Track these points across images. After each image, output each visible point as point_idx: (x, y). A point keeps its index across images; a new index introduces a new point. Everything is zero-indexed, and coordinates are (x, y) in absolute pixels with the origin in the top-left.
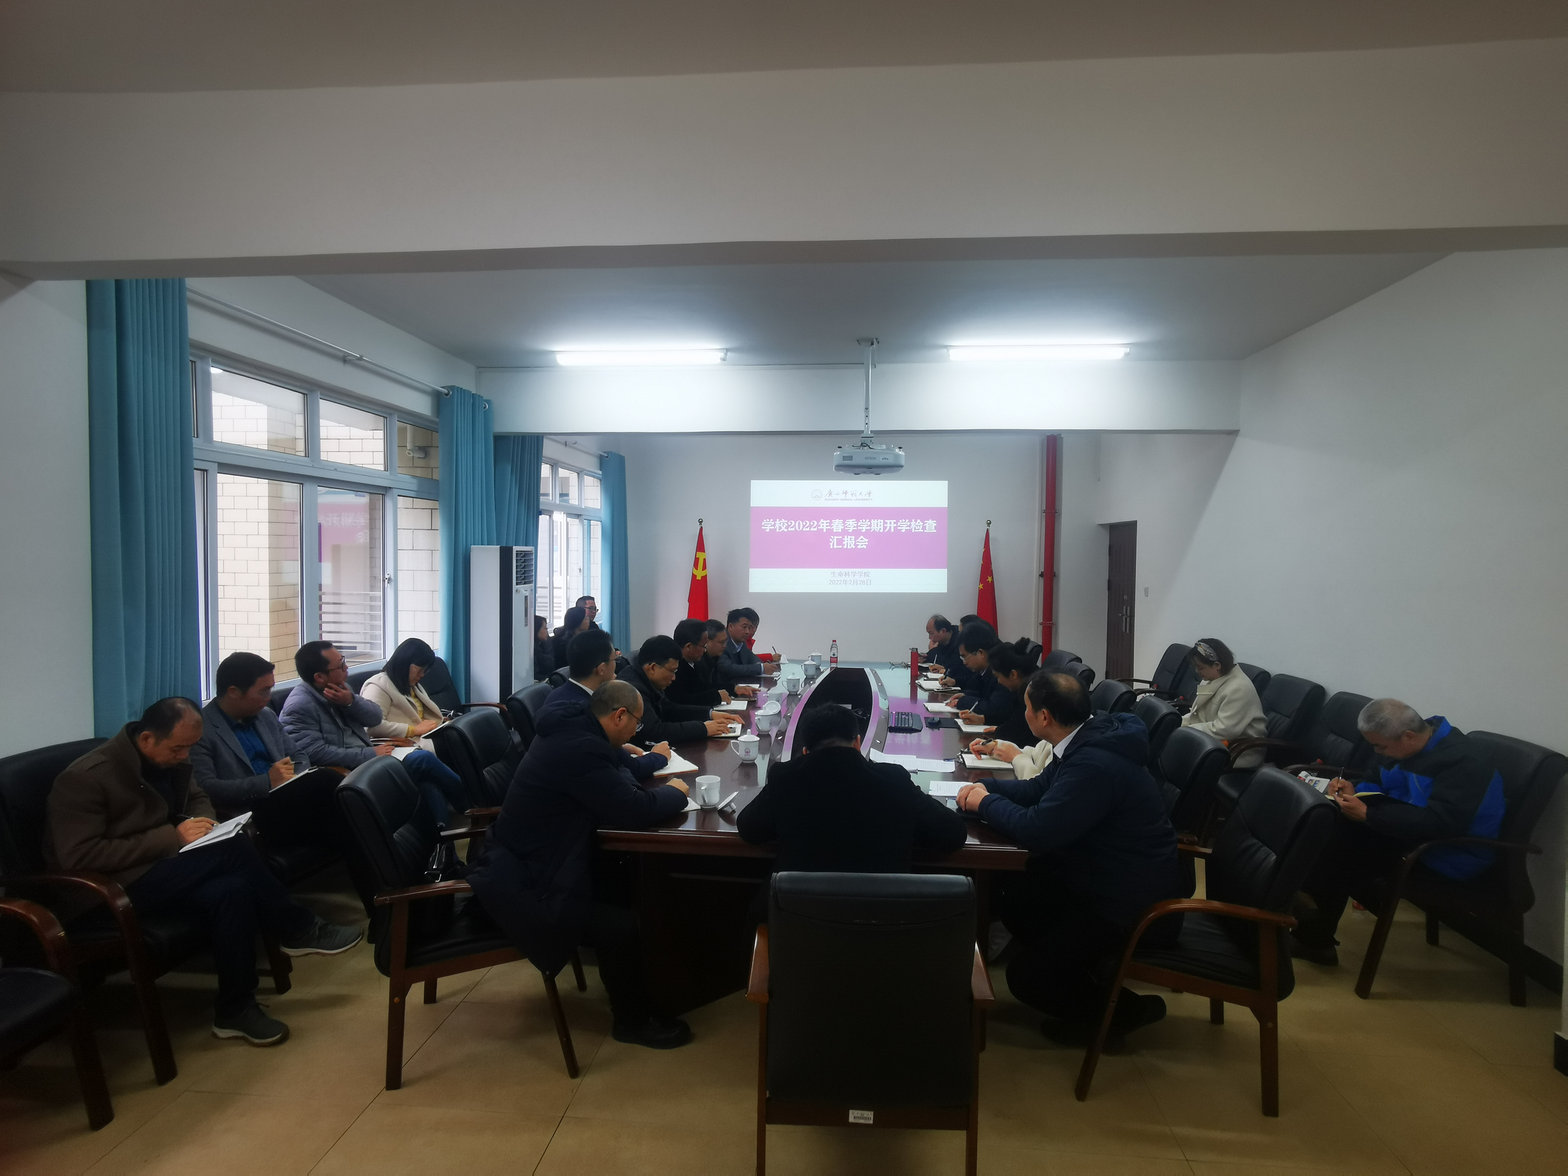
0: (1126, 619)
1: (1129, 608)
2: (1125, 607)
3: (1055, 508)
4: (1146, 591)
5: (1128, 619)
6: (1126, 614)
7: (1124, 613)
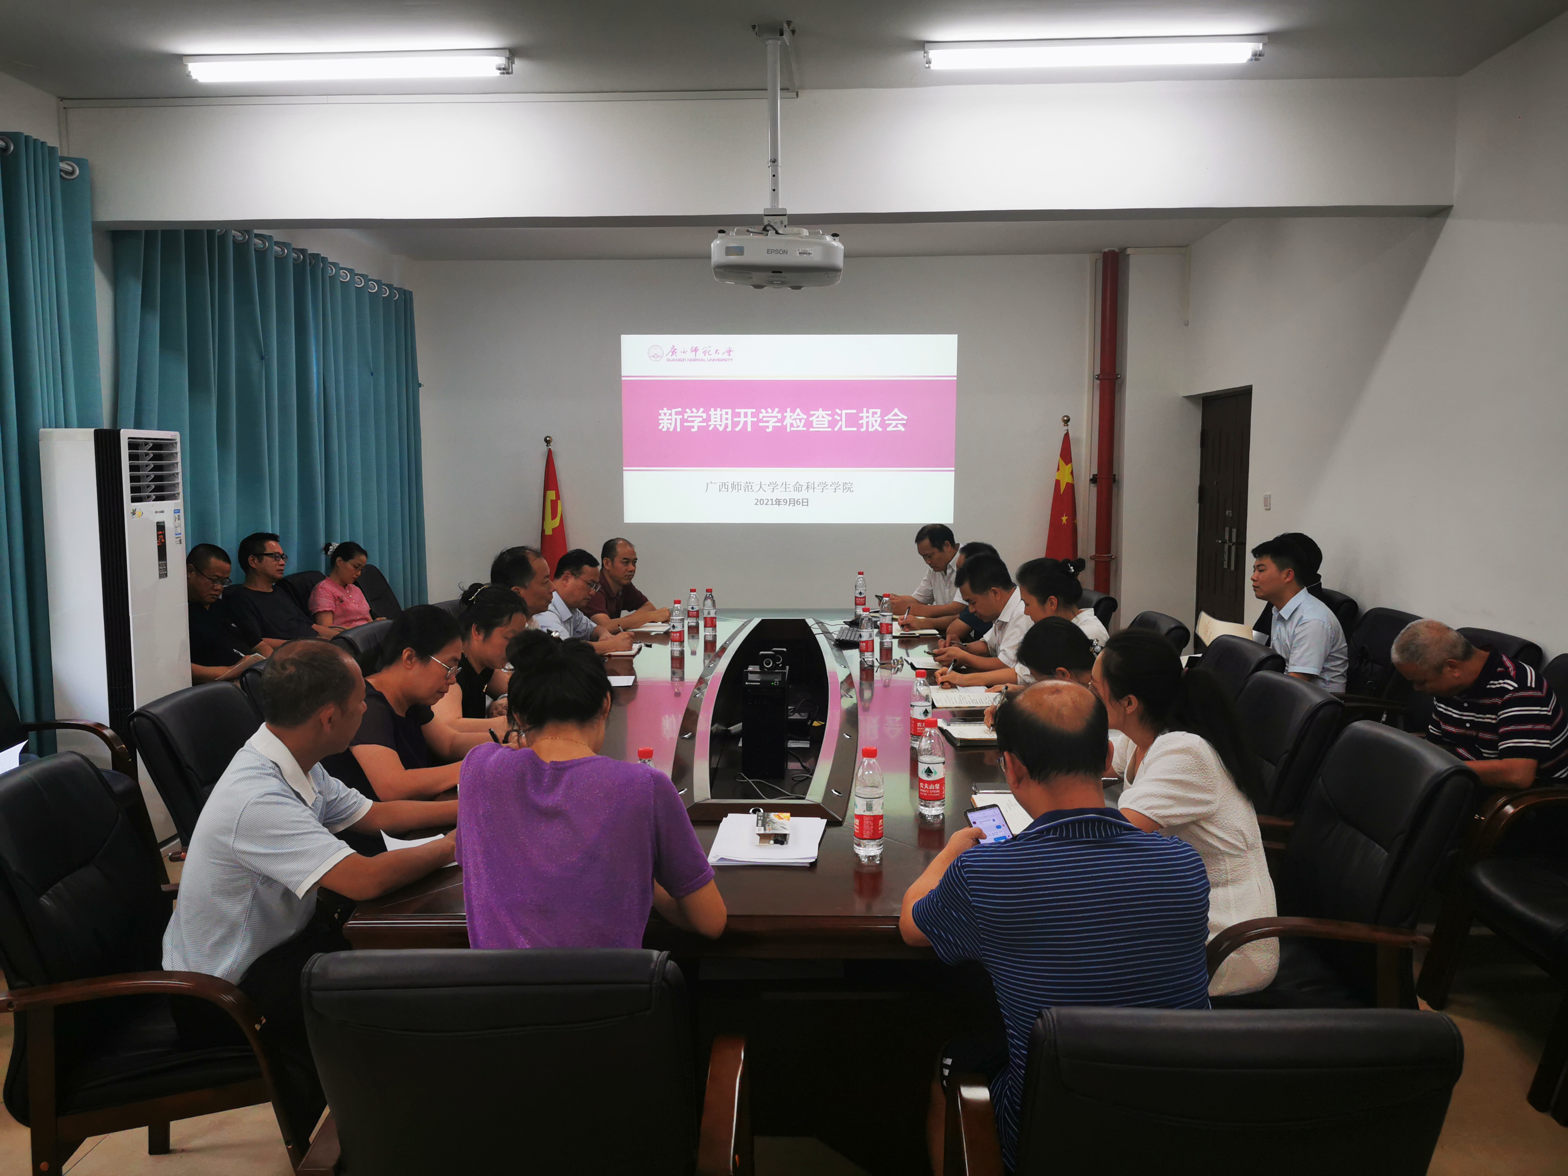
0: (1230, 548)
1: (1234, 531)
2: (1227, 529)
3: (1115, 372)
4: (1267, 503)
5: (1233, 548)
6: (1230, 540)
7: (1227, 537)
